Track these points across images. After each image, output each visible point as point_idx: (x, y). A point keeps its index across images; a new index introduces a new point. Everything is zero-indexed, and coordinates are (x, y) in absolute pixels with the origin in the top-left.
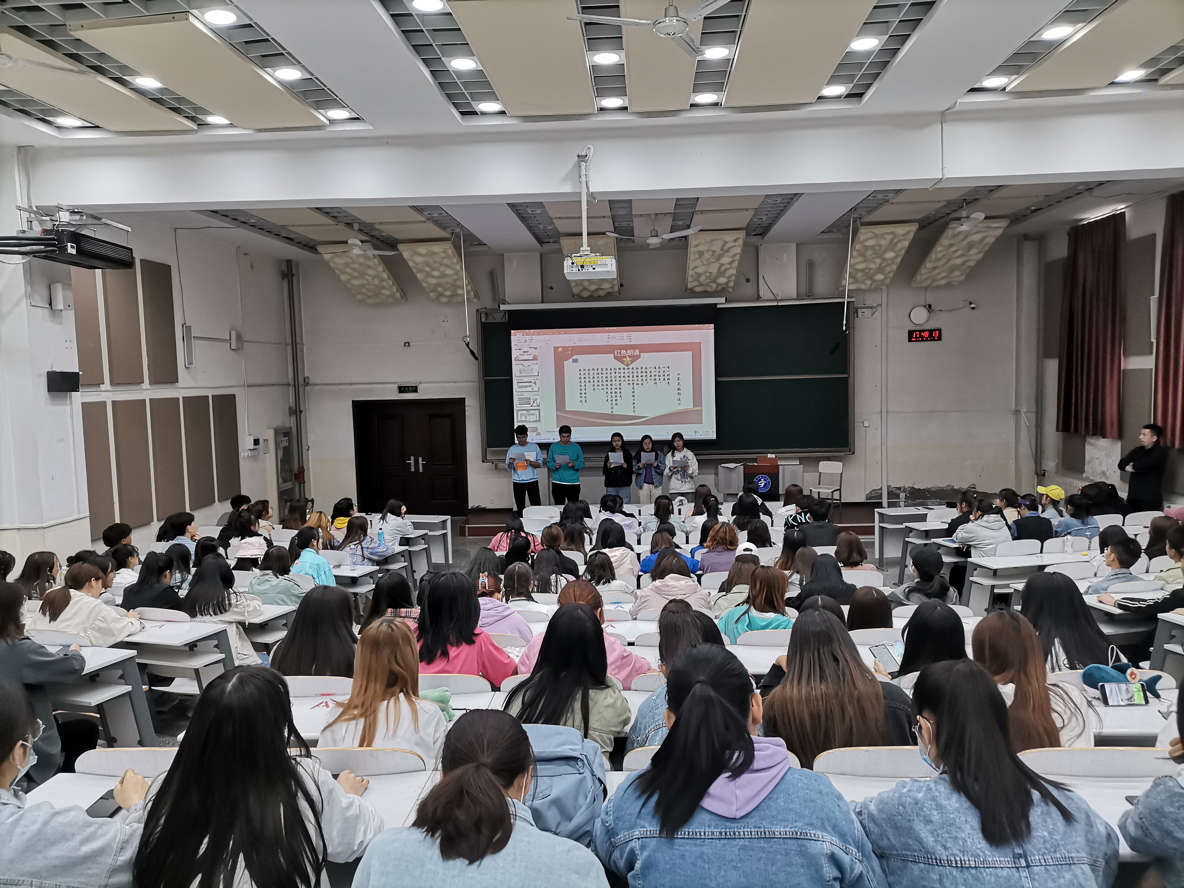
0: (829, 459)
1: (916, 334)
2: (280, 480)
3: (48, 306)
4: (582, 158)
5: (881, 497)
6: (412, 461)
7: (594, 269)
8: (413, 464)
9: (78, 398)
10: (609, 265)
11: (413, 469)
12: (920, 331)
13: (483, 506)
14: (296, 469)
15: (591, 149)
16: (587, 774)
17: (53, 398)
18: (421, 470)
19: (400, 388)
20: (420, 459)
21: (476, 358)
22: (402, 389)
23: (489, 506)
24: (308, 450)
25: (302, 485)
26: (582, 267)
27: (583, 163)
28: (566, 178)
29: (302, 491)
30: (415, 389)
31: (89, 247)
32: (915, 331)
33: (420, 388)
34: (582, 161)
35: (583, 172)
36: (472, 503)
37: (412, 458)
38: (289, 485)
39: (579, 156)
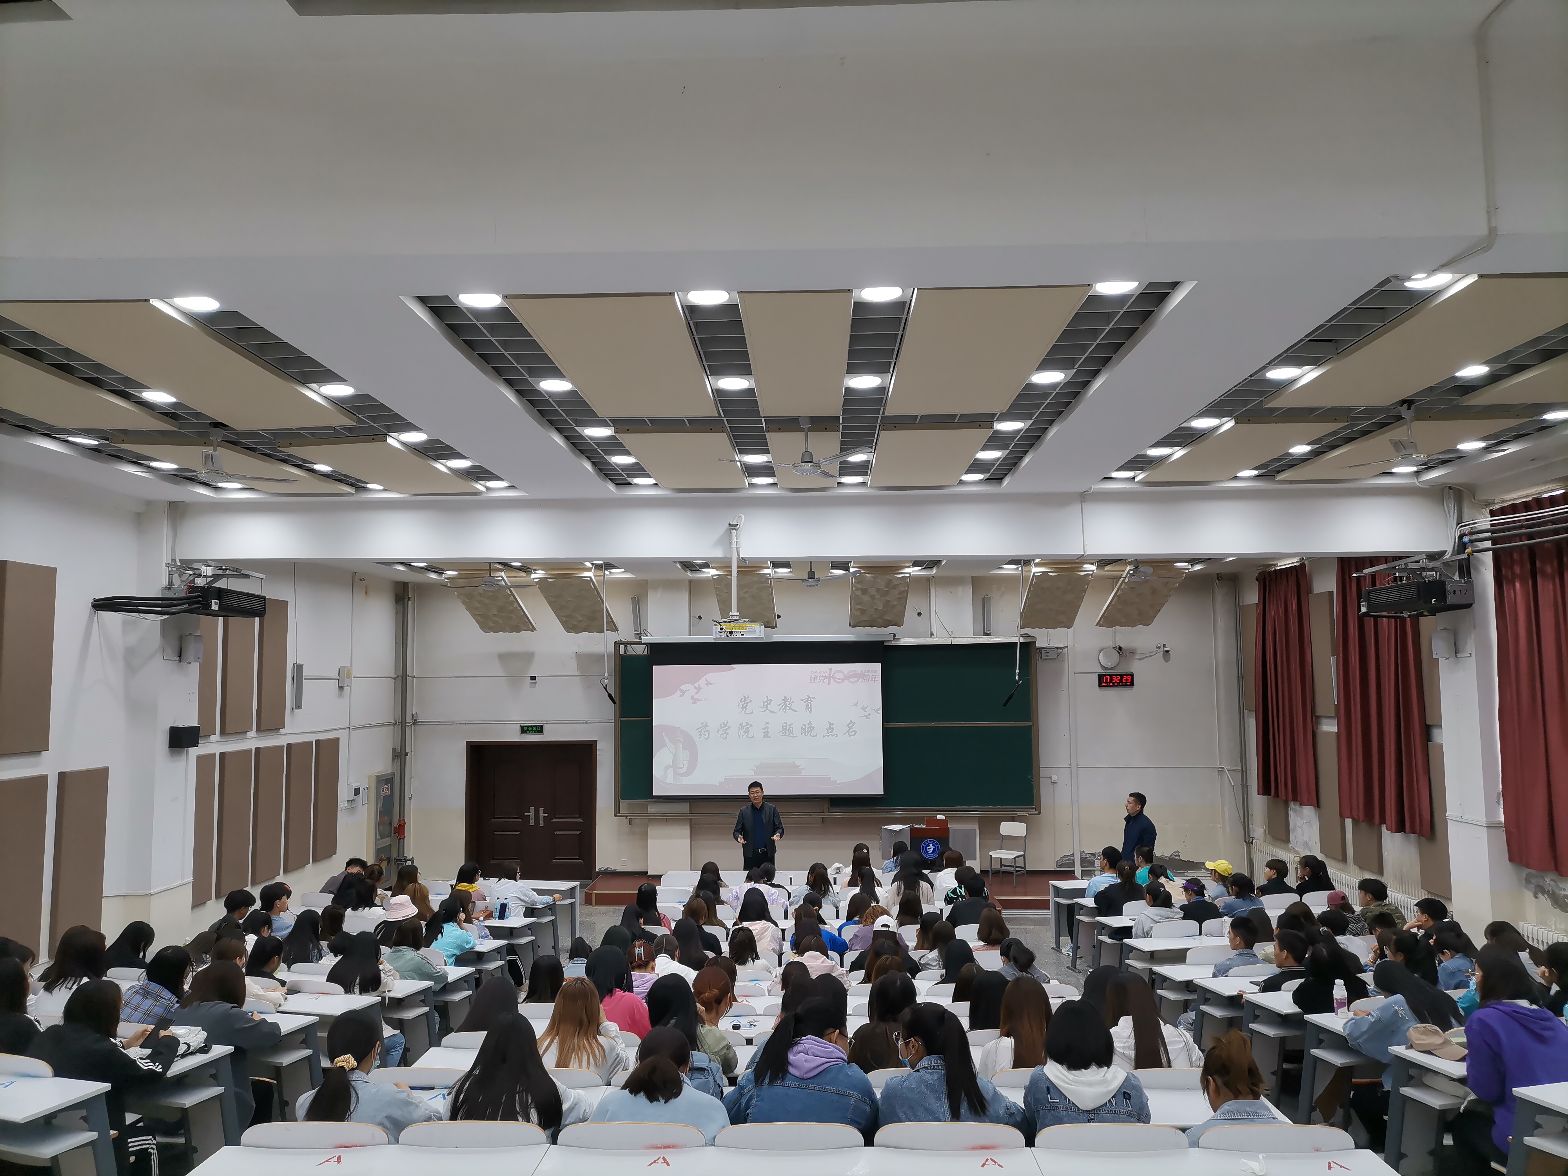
0: (1013, 819)
1: (1107, 679)
2: (378, 837)
3: (178, 659)
4: (733, 526)
5: (1072, 864)
6: (531, 813)
7: (743, 635)
8: (532, 817)
9: (194, 752)
10: (758, 632)
11: (532, 823)
12: (1111, 676)
13: (613, 867)
14: (395, 824)
15: (743, 519)
16: (711, 1079)
17: (172, 754)
18: (542, 823)
19: (522, 727)
20: (541, 810)
21: (614, 702)
22: (524, 730)
23: (620, 868)
24: (410, 799)
25: (401, 841)
26: (731, 633)
27: (734, 531)
28: (719, 543)
29: (401, 849)
30: (539, 730)
31: (230, 601)
32: (1105, 675)
33: (546, 728)
34: (733, 529)
35: (734, 539)
36: (601, 864)
37: (532, 809)
38: (387, 841)
39: (730, 525)
